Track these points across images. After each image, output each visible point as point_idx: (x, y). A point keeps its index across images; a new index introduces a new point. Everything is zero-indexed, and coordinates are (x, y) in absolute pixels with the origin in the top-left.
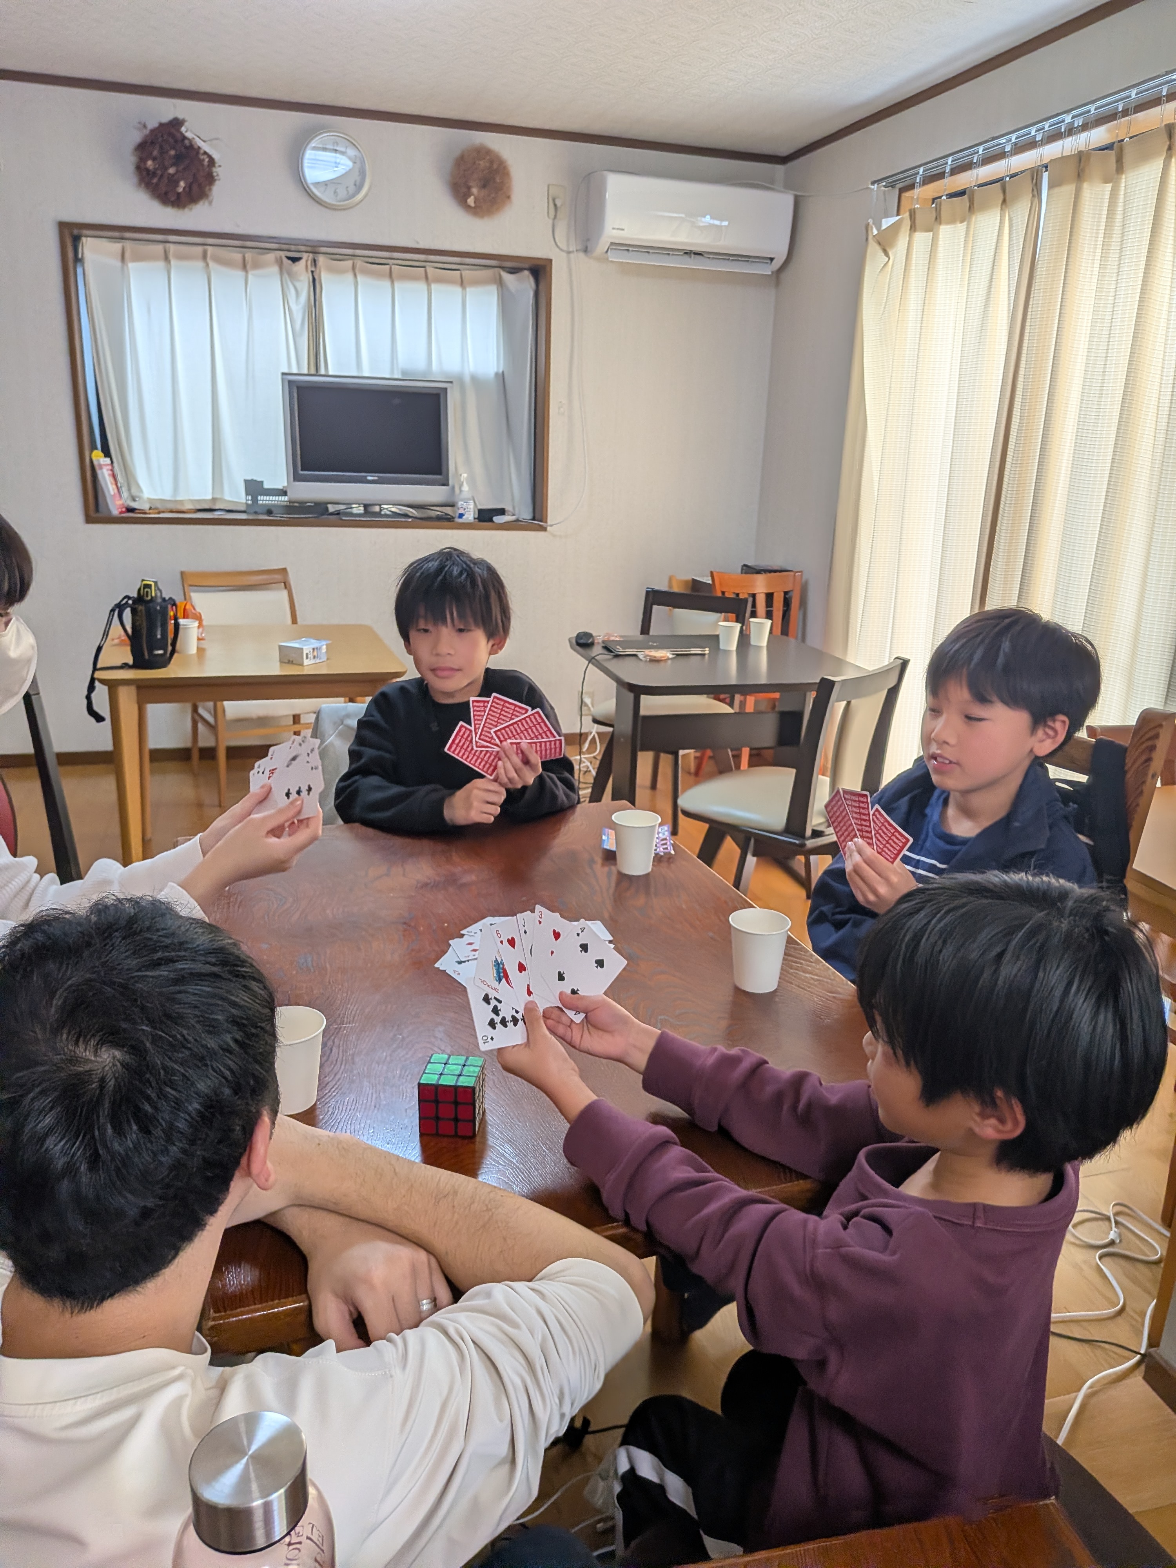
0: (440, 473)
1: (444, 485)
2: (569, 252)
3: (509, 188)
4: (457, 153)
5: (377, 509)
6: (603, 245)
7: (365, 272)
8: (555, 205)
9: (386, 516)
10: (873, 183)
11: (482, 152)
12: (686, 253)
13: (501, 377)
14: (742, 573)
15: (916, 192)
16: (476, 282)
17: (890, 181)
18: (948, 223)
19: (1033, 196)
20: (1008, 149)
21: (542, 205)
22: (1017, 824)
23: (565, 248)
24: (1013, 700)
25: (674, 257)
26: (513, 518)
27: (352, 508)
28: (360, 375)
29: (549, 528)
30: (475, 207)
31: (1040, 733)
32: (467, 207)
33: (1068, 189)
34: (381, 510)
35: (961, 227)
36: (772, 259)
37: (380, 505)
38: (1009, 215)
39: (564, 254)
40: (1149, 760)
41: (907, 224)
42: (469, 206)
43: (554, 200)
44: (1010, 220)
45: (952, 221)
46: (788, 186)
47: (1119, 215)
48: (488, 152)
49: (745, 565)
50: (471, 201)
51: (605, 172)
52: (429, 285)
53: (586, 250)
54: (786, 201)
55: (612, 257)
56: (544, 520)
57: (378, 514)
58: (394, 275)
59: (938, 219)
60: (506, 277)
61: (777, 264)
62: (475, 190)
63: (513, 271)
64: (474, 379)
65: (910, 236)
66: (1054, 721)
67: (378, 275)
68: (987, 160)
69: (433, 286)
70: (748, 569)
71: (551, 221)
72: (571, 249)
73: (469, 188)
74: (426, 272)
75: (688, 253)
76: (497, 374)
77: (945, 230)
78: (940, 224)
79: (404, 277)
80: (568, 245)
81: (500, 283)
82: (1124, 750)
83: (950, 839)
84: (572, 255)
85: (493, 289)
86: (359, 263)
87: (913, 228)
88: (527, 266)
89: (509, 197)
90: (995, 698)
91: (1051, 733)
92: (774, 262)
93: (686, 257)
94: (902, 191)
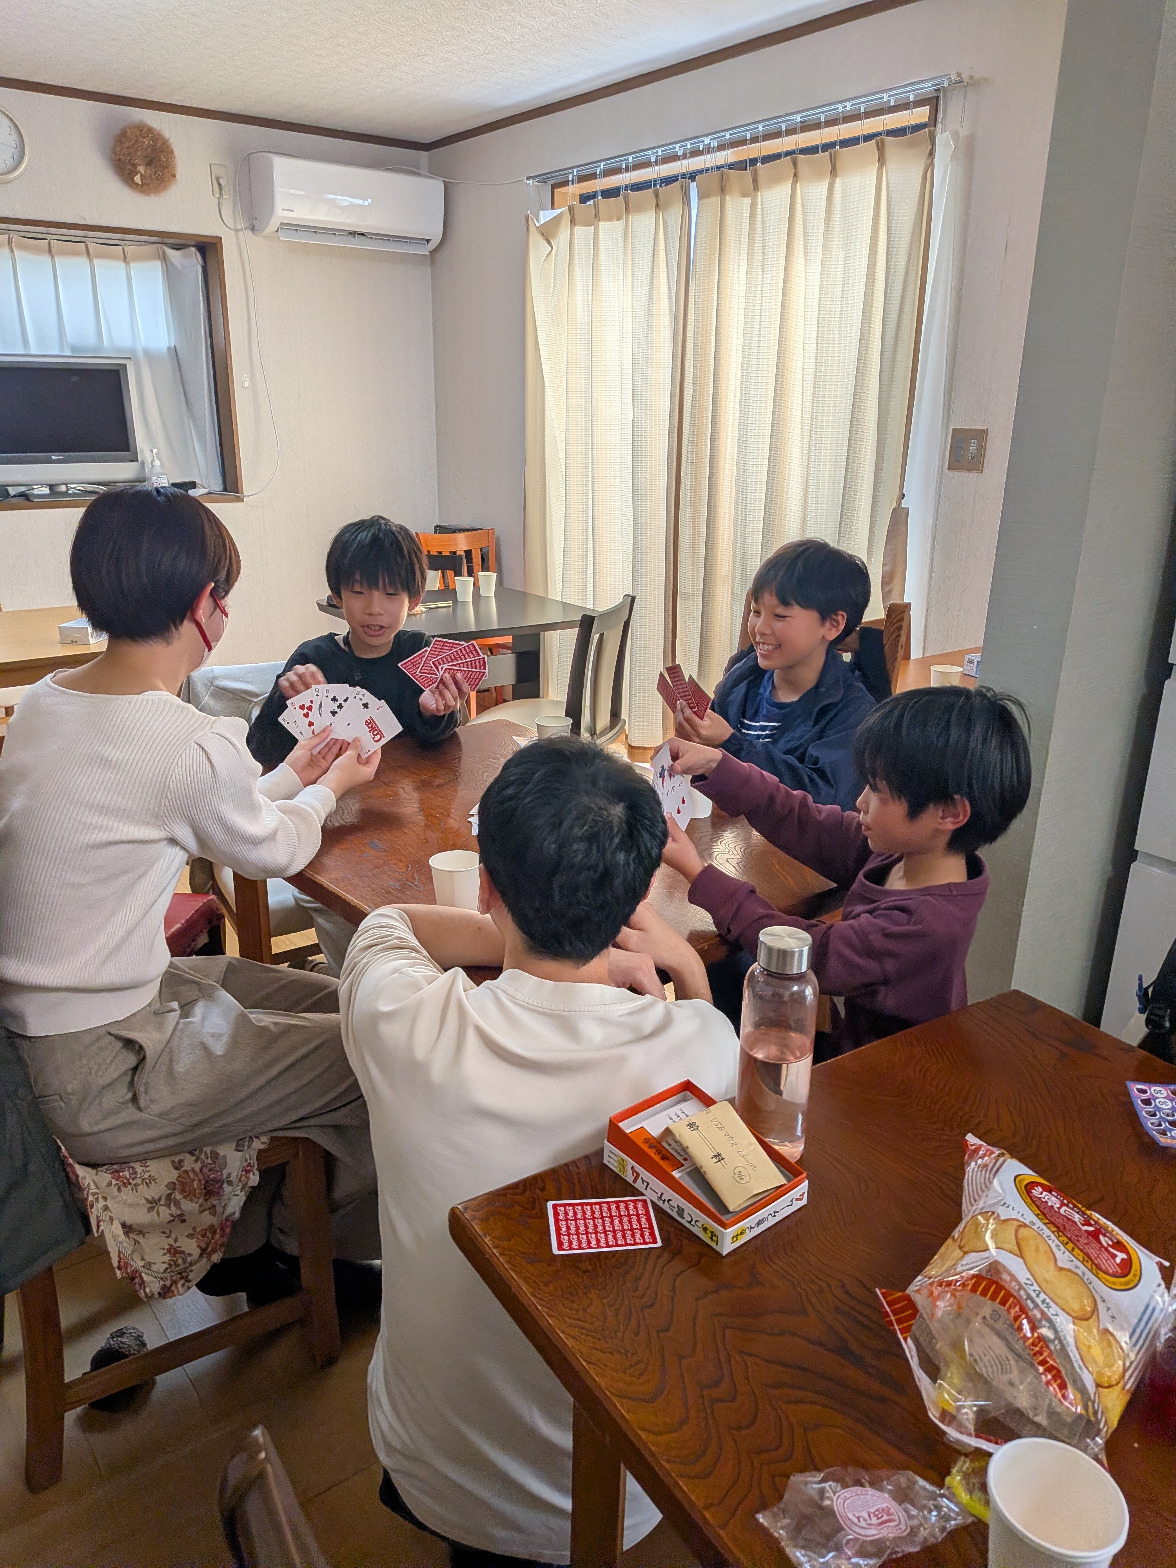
0: (128, 450)
1: (132, 461)
2: (237, 230)
3: (174, 167)
4: (116, 131)
5: (63, 488)
6: (273, 225)
7: (22, 247)
8: (220, 185)
9: (74, 495)
10: (528, 178)
11: (144, 130)
12: (350, 233)
13: (174, 352)
14: (435, 533)
15: (570, 189)
16: (139, 258)
17: (543, 178)
18: (605, 220)
19: (684, 203)
20: (653, 159)
21: (206, 185)
22: (823, 690)
23: (232, 227)
24: (806, 604)
25: (339, 237)
26: (206, 491)
27: (33, 489)
28: (28, 353)
29: (245, 499)
30: (142, 186)
31: (828, 624)
32: (131, 184)
33: (715, 200)
34: (68, 490)
35: (619, 225)
36: (428, 241)
37: (66, 484)
38: (663, 218)
39: (233, 233)
40: (899, 636)
41: (567, 219)
42: (137, 184)
43: (218, 180)
44: (664, 221)
45: (610, 219)
46: (434, 172)
47: (759, 225)
48: (151, 130)
49: (437, 526)
50: (137, 179)
51: (270, 155)
52: (91, 260)
53: (253, 229)
54: (436, 187)
55: (283, 237)
56: (240, 490)
57: (65, 494)
58: (53, 250)
59: (597, 216)
60: (170, 252)
61: (432, 245)
62: (141, 169)
63: (178, 247)
64: (147, 353)
65: (571, 229)
66: (837, 615)
67: (37, 250)
68: (636, 167)
69: (95, 261)
70: (440, 529)
71: (217, 200)
72: (239, 227)
73: (135, 166)
74: (87, 246)
75: (353, 234)
76: (169, 348)
77: (604, 226)
78: (599, 220)
79: (64, 253)
80: (235, 224)
81: (164, 258)
82: (881, 632)
83: (781, 706)
84: (241, 233)
85: (157, 265)
86: (15, 238)
87: (573, 222)
88: (193, 243)
89: (174, 176)
90: (793, 602)
91: (835, 624)
92: (431, 243)
93: (350, 237)
94: (554, 187)
